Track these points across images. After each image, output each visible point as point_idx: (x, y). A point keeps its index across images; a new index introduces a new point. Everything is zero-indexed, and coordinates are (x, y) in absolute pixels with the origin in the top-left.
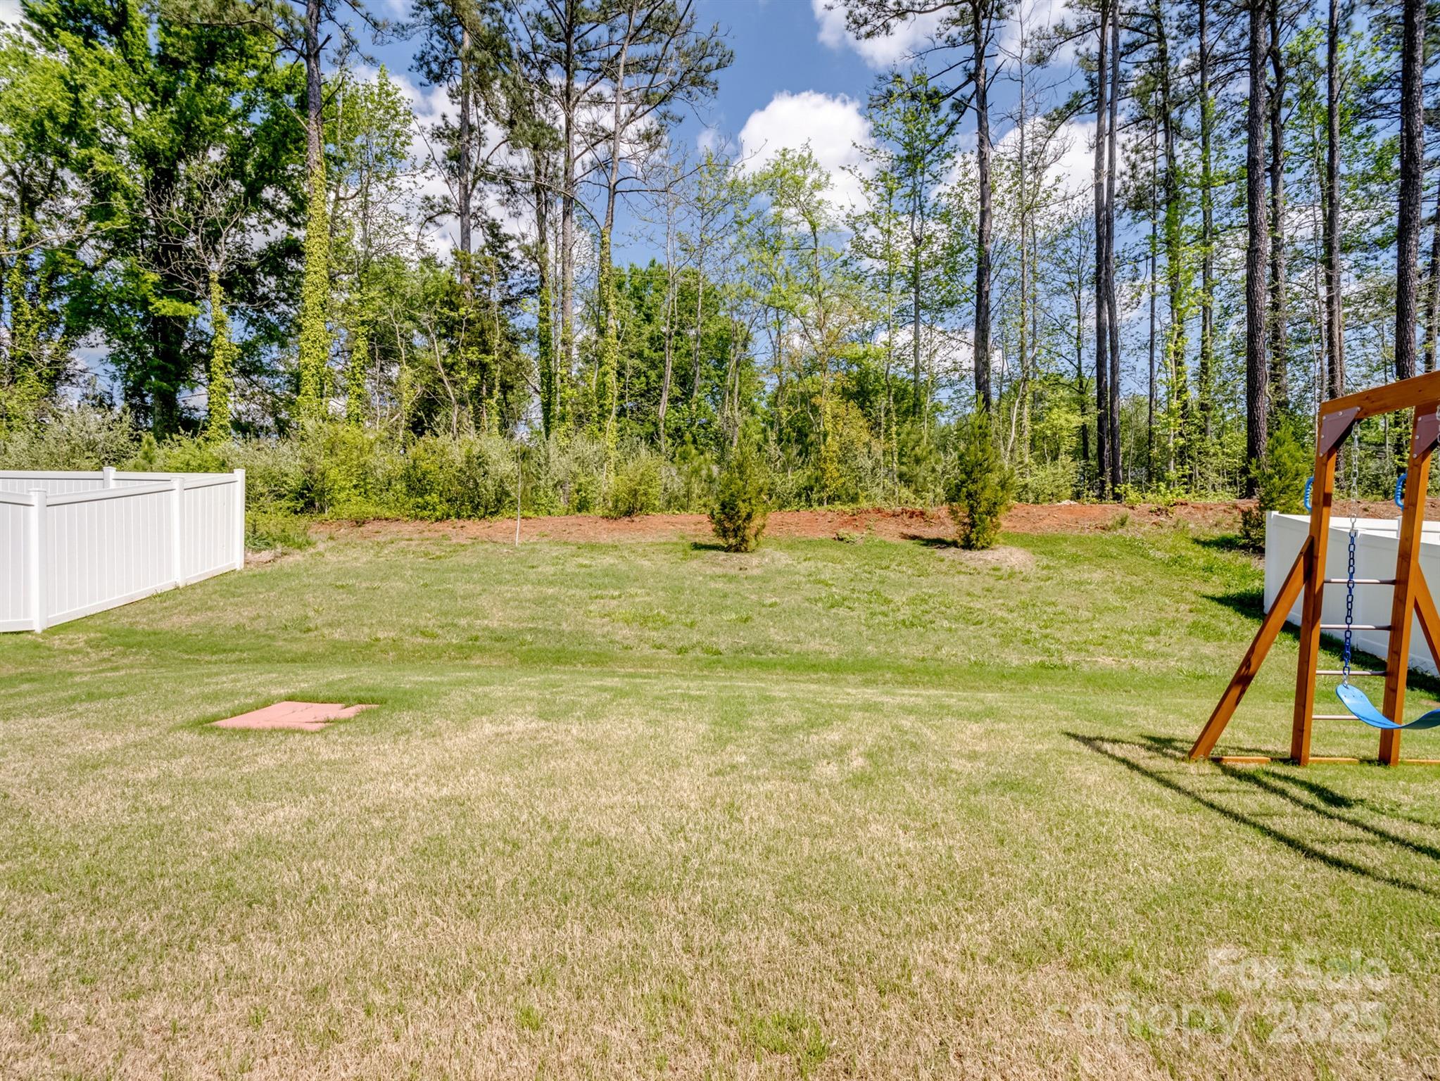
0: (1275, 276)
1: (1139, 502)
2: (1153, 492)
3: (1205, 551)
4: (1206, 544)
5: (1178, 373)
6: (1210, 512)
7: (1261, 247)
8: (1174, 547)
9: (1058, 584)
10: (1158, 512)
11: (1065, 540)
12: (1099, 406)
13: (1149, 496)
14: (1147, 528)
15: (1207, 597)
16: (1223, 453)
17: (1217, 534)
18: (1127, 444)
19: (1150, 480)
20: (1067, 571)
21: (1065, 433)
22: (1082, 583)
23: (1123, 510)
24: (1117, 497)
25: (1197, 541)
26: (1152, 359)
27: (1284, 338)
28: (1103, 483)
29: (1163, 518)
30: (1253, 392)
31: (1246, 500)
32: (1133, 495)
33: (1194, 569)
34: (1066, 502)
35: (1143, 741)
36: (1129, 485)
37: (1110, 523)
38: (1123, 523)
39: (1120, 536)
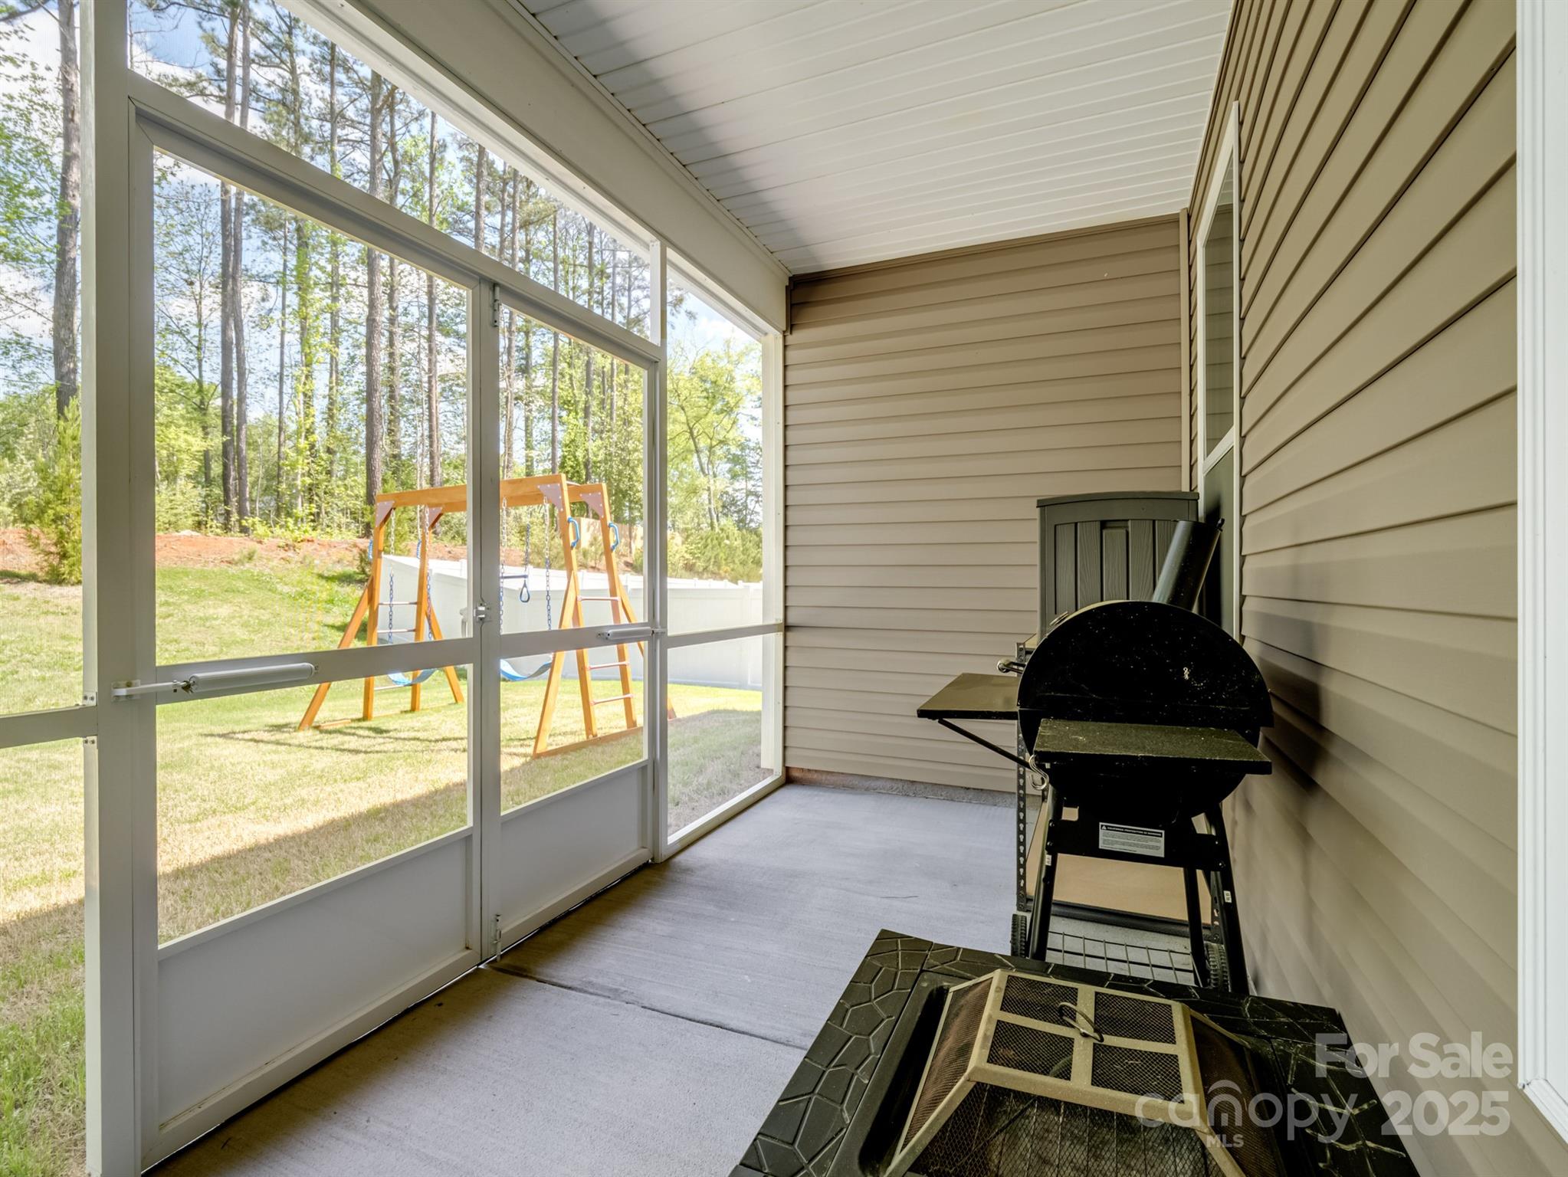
0: (391, 344)
1: (267, 536)
2: (281, 527)
3: (327, 585)
4: (328, 579)
5: (307, 415)
6: (334, 550)
7: (377, 318)
8: (300, 582)
9: (180, 621)
10: (287, 547)
11: (187, 574)
12: (224, 432)
13: (277, 530)
14: (275, 563)
15: (328, 626)
16: (348, 495)
17: (339, 569)
18: (255, 473)
19: (278, 515)
20: (188, 607)
21: (184, 456)
22: (207, 619)
23: (250, 544)
24: (244, 530)
25: (321, 576)
26: (281, 393)
27: (398, 398)
28: (228, 513)
29: (290, 553)
30: (371, 443)
31: (364, 540)
32: (261, 529)
33: (319, 602)
34: (187, 532)
35: (267, 728)
36: (257, 519)
37: (236, 557)
38: (250, 558)
39: (248, 571)
